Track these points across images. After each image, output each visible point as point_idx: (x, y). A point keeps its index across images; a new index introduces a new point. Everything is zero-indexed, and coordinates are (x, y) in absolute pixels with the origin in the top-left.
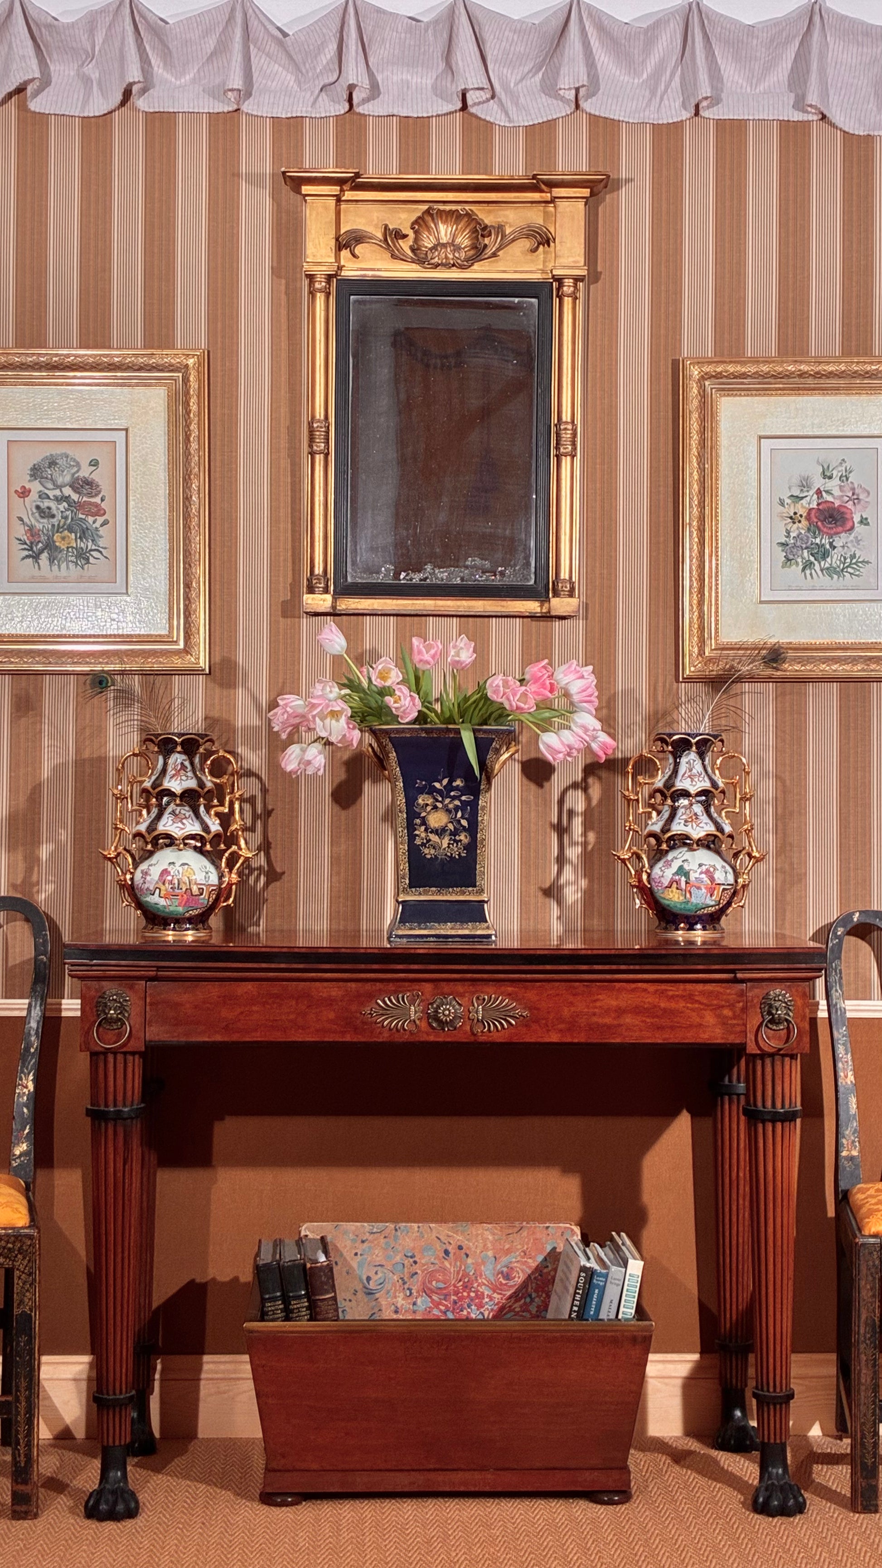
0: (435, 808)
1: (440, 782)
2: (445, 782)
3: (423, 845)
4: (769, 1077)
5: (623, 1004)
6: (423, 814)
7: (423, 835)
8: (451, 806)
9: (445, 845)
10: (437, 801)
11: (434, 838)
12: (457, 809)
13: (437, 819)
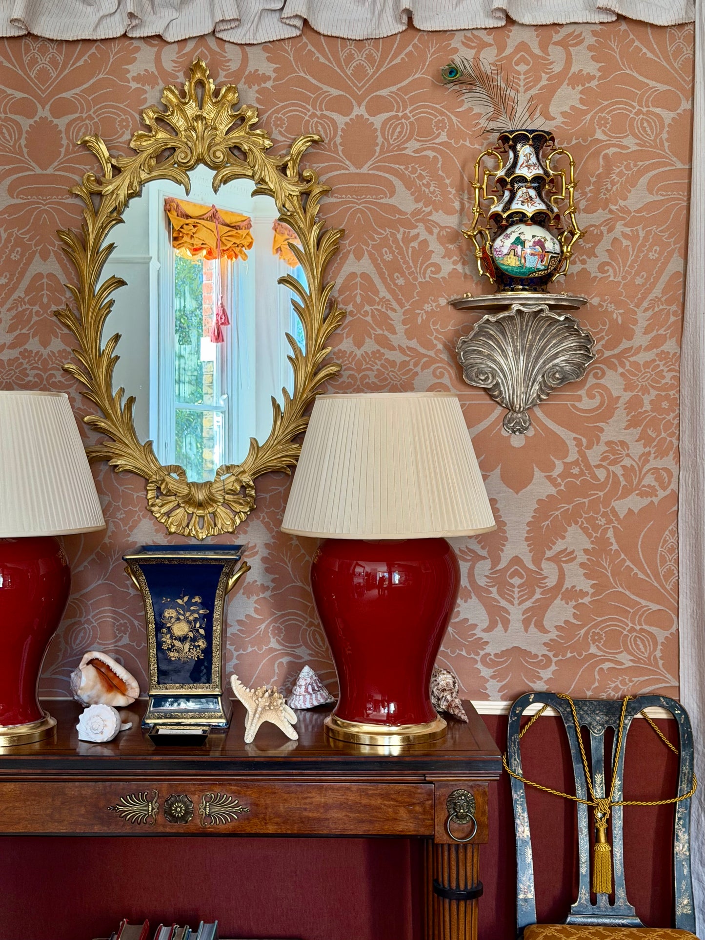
0: (178, 619)
1: (182, 598)
2: (186, 599)
3: (169, 649)
4: (453, 863)
5: (330, 801)
6: (168, 625)
7: (169, 641)
8: (191, 618)
9: (186, 649)
10: (180, 614)
11: (177, 643)
12: (196, 620)
13: (181, 629)
